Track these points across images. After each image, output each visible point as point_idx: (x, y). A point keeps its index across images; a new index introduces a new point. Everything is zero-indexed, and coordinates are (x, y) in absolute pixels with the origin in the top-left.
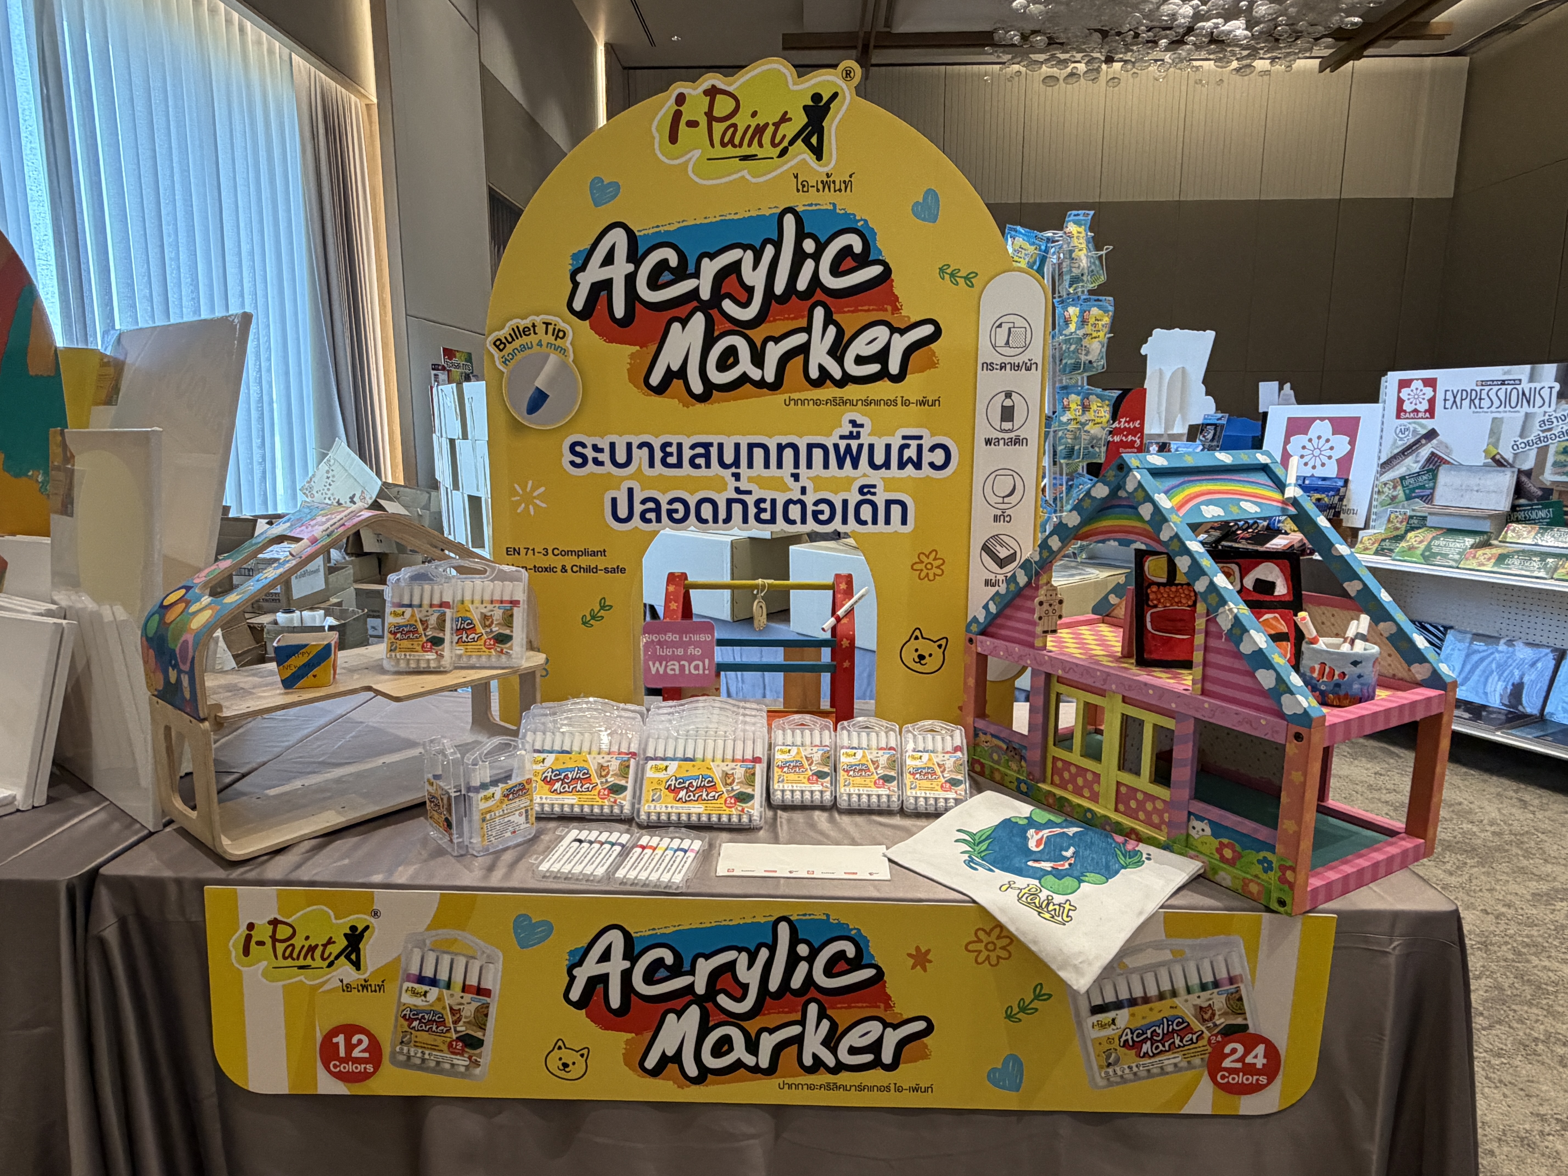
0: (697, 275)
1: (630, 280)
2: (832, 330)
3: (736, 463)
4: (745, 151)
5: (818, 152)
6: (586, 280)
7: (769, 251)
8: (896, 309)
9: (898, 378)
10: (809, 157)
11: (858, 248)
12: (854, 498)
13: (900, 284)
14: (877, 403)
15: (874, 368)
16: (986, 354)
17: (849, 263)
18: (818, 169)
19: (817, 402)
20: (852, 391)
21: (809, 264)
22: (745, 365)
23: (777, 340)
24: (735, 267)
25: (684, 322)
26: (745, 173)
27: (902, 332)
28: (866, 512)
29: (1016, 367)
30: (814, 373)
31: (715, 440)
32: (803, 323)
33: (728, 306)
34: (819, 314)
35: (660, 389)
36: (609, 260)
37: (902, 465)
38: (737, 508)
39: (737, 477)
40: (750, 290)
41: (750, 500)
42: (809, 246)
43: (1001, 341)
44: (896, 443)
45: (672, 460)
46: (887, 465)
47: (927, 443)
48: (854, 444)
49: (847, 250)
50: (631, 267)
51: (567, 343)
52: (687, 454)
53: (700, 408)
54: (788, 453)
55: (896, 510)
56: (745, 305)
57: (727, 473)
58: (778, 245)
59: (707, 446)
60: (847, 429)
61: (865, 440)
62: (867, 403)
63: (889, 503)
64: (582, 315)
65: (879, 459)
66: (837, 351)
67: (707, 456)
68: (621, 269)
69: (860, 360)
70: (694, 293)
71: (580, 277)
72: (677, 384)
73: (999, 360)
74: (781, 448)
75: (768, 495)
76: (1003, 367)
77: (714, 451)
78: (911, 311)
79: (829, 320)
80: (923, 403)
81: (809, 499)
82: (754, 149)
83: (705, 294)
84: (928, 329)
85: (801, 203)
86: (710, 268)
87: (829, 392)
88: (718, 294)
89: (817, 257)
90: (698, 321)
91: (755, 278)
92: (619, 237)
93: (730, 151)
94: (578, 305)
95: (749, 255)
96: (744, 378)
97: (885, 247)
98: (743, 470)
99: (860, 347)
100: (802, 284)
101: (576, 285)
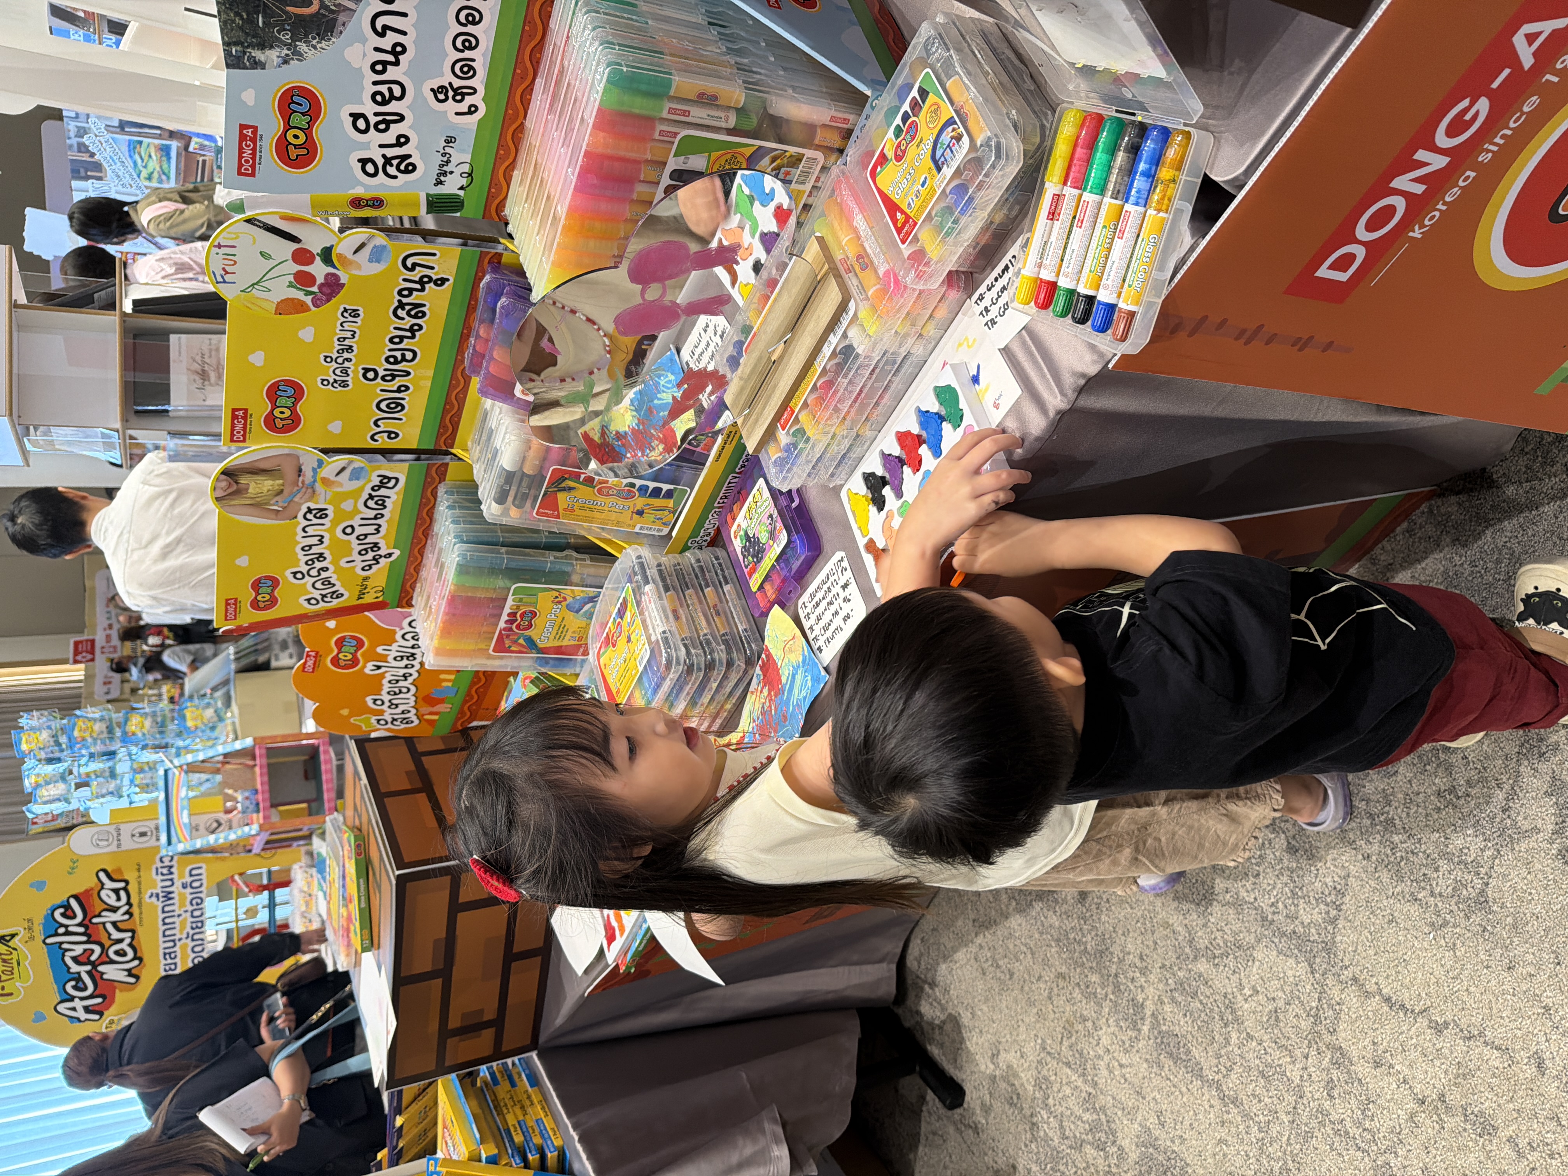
0: (79, 973)
1: (82, 999)
2: (104, 914)
3: (173, 941)
4: (15, 965)
5: (13, 936)
6: (82, 1015)
7: (65, 946)
8: (92, 889)
9: (127, 882)
10: (16, 939)
11: (62, 910)
12: (189, 890)
13: (78, 890)
14: (140, 889)
15: (123, 894)
16: (113, 848)
17: (69, 913)
18: (22, 933)
19: (141, 913)
20: (134, 900)
21: (71, 929)
22: (124, 946)
23: (110, 935)
24: (75, 959)
25: (102, 974)
26: (26, 963)
27: (103, 884)
28: (195, 884)
29: (119, 835)
30: (127, 917)
31: (161, 952)
32: (101, 926)
33: (93, 958)
34: (95, 920)
35: (137, 977)
36: (74, 1009)
37: (171, 873)
38: (196, 937)
39: (180, 940)
40: (85, 950)
41: (191, 932)
42: (61, 930)
43: (106, 843)
44: (160, 877)
45: (173, 967)
46: (172, 880)
47: (159, 865)
48: (161, 895)
49: (63, 915)
50: (77, 1000)
51: (115, 1018)
52: (169, 961)
53: (145, 960)
54: (167, 921)
55: (194, 872)
56: (93, 951)
57: (178, 944)
58: (61, 943)
59: (165, 954)
60: (154, 899)
61: (159, 890)
62: (140, 893)
63: (191, 875)
64: (101, 1014)
65: (169, 883)
66: (114, 910)
67: (170, 954)
68: (78, 1004)
69: (119, 899)
70: (89, 973)
71: (82, 1019)
72: (134, 971)
73: (115, 842)
74: (165, 924)
75: (189, 925)
76: (119, 840)
77: (167, 951)
78: (92, 882)
79: (99, 916)
80: (139, 870)
81: (190, 908)
82: (14, 962)
83: (89, 968)
84: (102, 875)
85: (40, 937)
86: (75, 968)
87: (135, 910)
88: (89, 962)
89: (66, 926)
90: (101, 968)
91: (79, 950)
92: (61, 1008)
93: (16, 971)
94: (96, 1017)
95: (67, 954)
96: (131, 945)
97: (61, 899)
98: (176, 938)
99: (112, 901)
100: (81, 930)
101: (87, 1020)
